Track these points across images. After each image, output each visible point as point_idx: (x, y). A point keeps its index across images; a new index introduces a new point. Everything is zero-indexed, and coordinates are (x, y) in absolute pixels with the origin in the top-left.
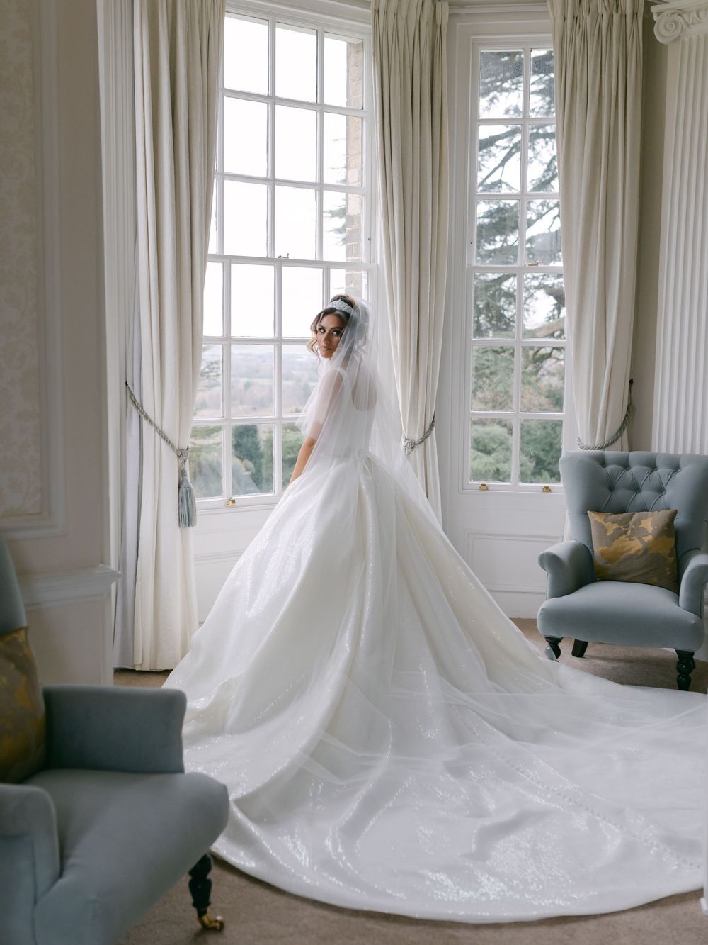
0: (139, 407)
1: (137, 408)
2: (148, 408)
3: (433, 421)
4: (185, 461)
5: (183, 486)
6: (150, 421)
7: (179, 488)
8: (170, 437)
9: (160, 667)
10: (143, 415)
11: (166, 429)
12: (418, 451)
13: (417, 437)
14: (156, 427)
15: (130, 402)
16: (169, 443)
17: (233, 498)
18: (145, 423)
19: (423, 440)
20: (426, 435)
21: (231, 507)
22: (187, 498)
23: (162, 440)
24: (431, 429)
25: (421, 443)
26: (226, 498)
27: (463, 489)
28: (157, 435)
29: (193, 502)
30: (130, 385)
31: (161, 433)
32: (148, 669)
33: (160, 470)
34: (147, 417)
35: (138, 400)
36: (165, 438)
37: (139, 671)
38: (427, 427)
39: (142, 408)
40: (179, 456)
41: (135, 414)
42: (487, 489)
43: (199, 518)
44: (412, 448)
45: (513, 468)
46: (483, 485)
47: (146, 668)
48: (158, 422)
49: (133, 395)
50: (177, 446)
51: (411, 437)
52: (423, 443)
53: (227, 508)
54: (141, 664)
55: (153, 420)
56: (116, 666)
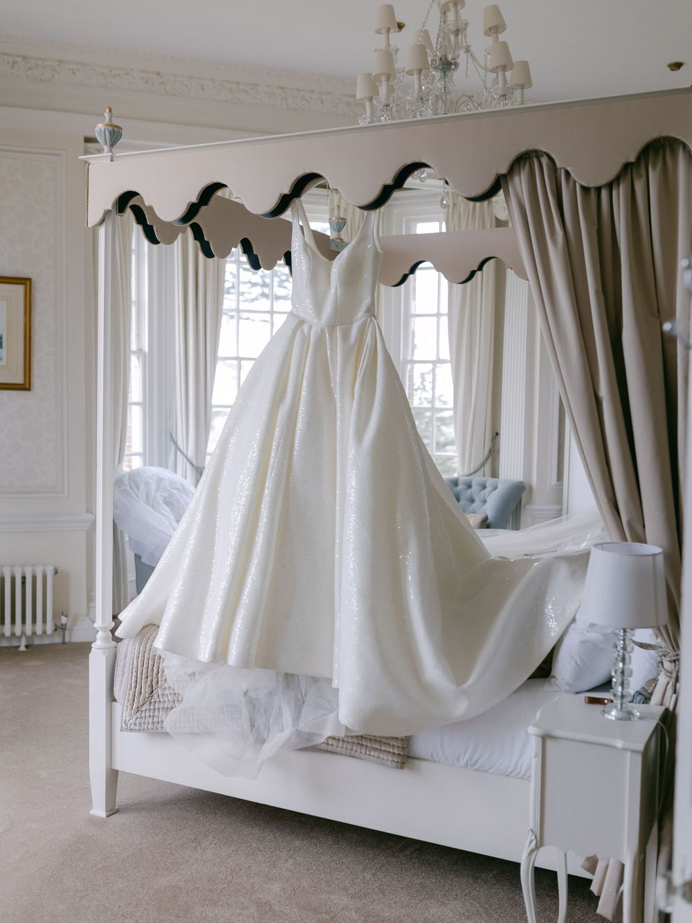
0: (175, 443)
2: (180, 443)
6: (181, 452)
8: (191, 459)
10: (177, 448)
11: (189, 456)
14: (183, 454)
15: (171, 440)
16: (191, 463)
18: (179, 453)
23: (187, 462)
28: (185, 459)
30: (171, 431)
31: (186, 457)
34: (179, 449)
35: (174, 438)
36: (188, 460)
39: (177, 443)
41: (173, 447)
48: (185, 452)
49: (172, 435)
55: (182, 450)
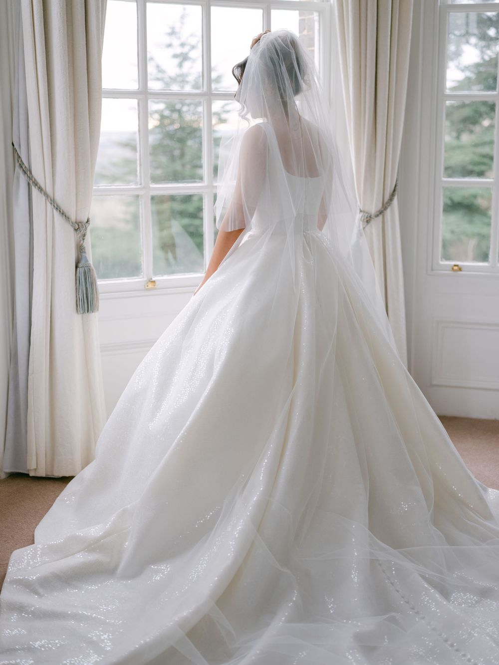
0: (27, 172)
1: (25, 172)
3: (394, 190)
4: (84, 235)
5: (80, 265)
6: (40, 189)
7: (77, 267)
8: (64, 207)
9: (58, 473)
10: (32, 182)
11: (58, 198)
12: (376, 224)
13: (373, 209)
14: (47, 196)
15: (17, 165)
16: (63, 214)
17: (154, 279)
18: (35, 190)
19: (381, 212)
20: (386, 205)
21: (151, 289)
22: (85, 279)
23: (55, 210)
24: (391, 199)
25: (377, 216)
26: (145, 279)
27: (432, 270)
28: (49, 205)
29: (93, 284)
30: (16, 146)
31: (53, 202)
32: (44, 475)
33: (53, 247)
34: (36, 184)
35: (26, 163)
36: (58, 208)
37: (33, 477)
38: (387, 197)
39: (31, 173)
40: (76, 230)
41: (23, 179)
42: (460, 269)
43: (103, 302)
44: (367, 221)
45: (492, 246)
46: (455, 266)
47: (42, 473)
48: (49, 190)
49: (19, 157)
50: (73, 218)
51: (367, 209)
52: (381, 216)
53: (147, 290)
54: (35, 469)
55: (43, 186)
56: (8, 471)
